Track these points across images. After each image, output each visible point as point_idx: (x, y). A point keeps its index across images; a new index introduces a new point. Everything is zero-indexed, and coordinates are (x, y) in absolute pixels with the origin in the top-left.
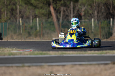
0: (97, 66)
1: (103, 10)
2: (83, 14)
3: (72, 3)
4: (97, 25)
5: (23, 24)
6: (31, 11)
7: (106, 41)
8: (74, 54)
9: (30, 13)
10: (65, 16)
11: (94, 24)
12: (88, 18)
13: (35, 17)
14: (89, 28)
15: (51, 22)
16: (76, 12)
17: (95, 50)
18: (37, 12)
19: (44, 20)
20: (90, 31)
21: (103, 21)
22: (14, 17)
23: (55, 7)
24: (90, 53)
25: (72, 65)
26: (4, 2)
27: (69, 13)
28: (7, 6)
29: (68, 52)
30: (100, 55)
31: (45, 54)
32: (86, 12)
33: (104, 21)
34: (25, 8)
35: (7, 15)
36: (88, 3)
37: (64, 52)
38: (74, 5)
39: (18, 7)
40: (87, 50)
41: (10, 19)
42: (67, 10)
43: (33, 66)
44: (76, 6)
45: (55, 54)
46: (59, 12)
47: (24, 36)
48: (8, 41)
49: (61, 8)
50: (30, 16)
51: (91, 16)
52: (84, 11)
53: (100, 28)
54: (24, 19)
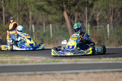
1: (119, 16)
2: (98, 19)
3: (86, 8)
4: (113, 31)
5: (35, 31)
6: (44, 18)
8: (88, 61)
9: (43, 18)
11: (109, 30)
12: (103, 23)
13: (48, 23)
14: (104, 35)
15: (64, 28)
16: (90, 18)
17: (110, 57)
18: (50, 18)
19: (57, 27)
20: (105, 38)
21: (119, 27)
22: (26, 23)
23: (69, 12)
24: (105, 61)
26: (16, 8)
27: (83, 19)
29: (82, 59)
30: (115, 62)
31: (57, 61)
32: (101, 17)
33: (120, 27)
34: (38, 14)
35: (19, 21)
36: (103, 8)
37: (78, 59)
38: (88, 10)
39: (31, 13)
40: (102, 57)
42: (81, 16)
43: (45, 74)
44: (91, 11)
45: (69, 62)
46: (73, 18)
49: (75, 14)
50: (43, 22)
51: (107, 21)
52: (98, 17)
53: (116, 34)
54: (37, 25)
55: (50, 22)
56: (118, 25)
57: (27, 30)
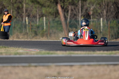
0: (106, 67)
1: (112, 9)
2: (91, 13)
3: (80, 2)
4: (106, 25)
5: (29, 23)
6: (38, 10)
7: (115, 41)
8: (83, 54)
9: (36, 11)
10: (73, 15)
11: (103, 24)
12: (97, 17)
13: (42, 16)
14: (97, 28)
15: (58, 21)
16: (84, 11)
17: (104, 50)
18: (44, 10)
19: (51, 19)
20: (99, 31)
21: (112, 21)
22: (20, 15)
23: (63, 6)
24: (99, 54)
25: (81, 65)
27: (77, 12)
28: (13, 4)
29: (76, 52)
30: (109, 55)
31: (52, 54)
32: (95, 11)
33: (114, 21)
34: (32, 6)
36: (97, 2)
37: (72, 52)
38: (82, 4)
39: (25, 5)
40: (96, 50)
41: (16, 18)
42: (75, 9)
43: (39, 66)
44: (85, 4)
45: (63, 54)
46: (66, 11)
47: (30, 36)
48: (14, 40)
49: (69, 7)
50: (37, 15)
51: (100, 15)
52: (92, 10)
53: (109, 27)
54: (31, 18)
55: (44, 14)
56: (111, 19)
57: (20, 23)
